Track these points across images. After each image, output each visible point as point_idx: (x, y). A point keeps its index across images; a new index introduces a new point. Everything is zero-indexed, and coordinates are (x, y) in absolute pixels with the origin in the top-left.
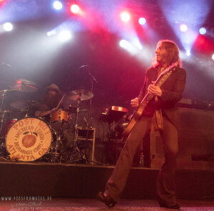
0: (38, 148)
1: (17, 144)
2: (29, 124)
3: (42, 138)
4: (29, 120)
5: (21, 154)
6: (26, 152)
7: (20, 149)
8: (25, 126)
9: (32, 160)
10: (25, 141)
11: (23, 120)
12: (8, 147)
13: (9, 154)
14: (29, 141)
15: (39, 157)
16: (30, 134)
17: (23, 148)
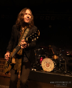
0: (51, 67)
1: (44, 66)
2: (47, 60)
3: (51, 65)
4: (47, 59)
5: (46, 69)
6: (47, 69)
7: (45, 67)
8: (46, 60)
9: (49, 71)
10: (47, 65)
11: (45, 59)
12: (42, 67)
13: (43, 69)
14: (48, 65)
15: (51, 70)
16: (48, 63)
17: (46, 67)
